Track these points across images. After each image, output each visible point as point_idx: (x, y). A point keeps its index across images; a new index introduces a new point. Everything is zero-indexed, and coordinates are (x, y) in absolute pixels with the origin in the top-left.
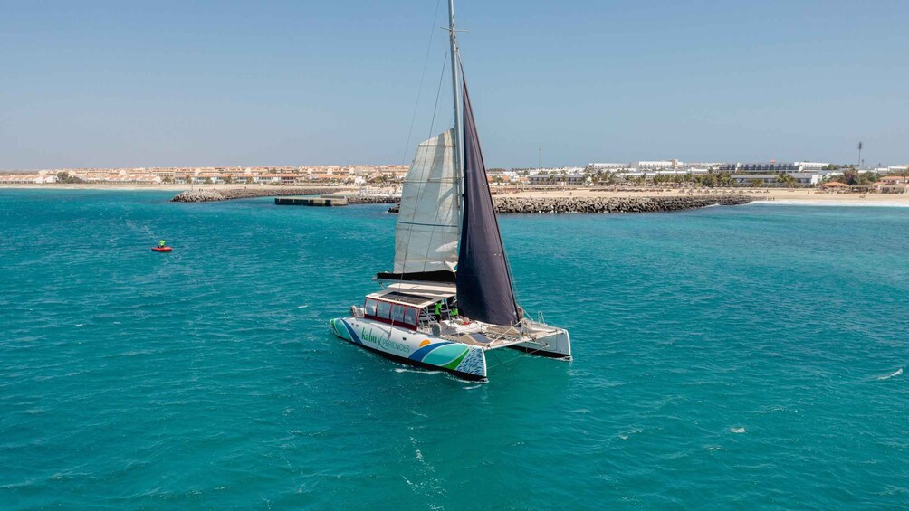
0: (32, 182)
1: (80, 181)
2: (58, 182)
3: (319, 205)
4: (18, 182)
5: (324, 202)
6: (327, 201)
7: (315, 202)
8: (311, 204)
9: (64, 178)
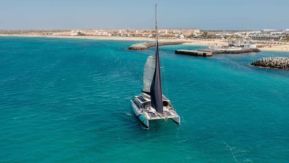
0: (70, 35)
1: (84, 35)
2: (78, 35)
3: (200, 55)
4: (66, 35)
5: (202, 54)
6: (204, 53)
7: (198, 54)
8: (196, 55)
9: (80, 34)
